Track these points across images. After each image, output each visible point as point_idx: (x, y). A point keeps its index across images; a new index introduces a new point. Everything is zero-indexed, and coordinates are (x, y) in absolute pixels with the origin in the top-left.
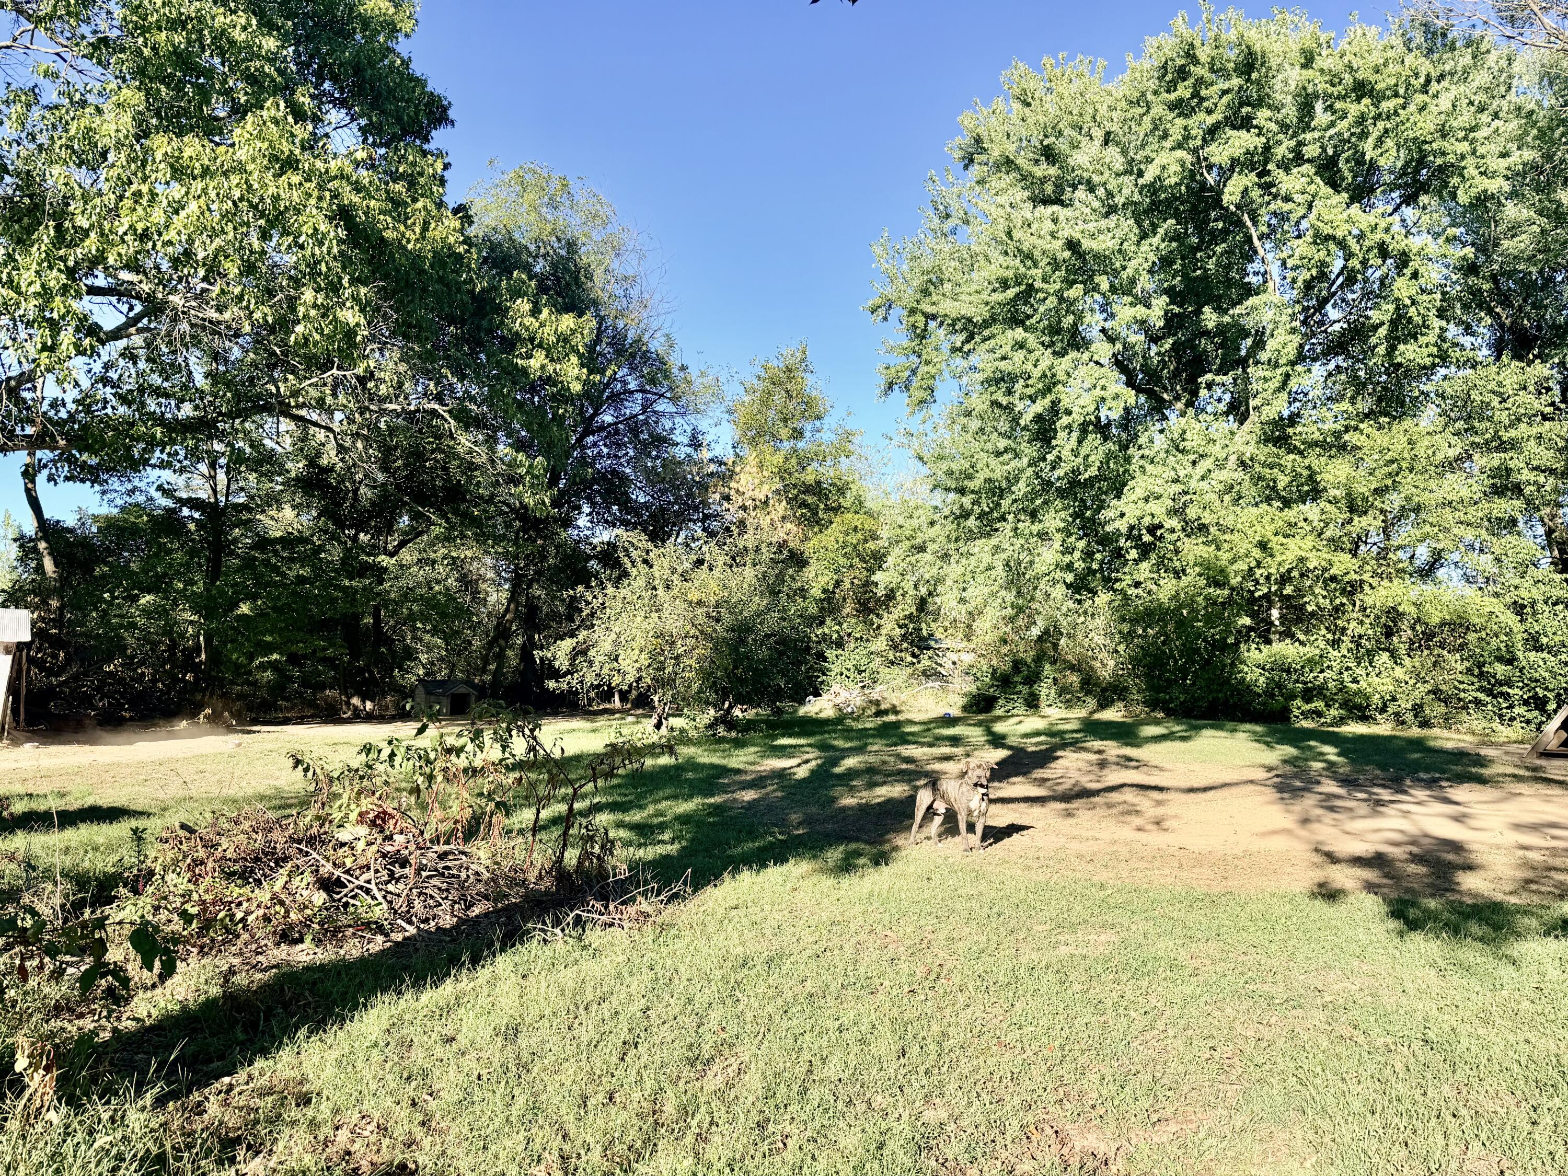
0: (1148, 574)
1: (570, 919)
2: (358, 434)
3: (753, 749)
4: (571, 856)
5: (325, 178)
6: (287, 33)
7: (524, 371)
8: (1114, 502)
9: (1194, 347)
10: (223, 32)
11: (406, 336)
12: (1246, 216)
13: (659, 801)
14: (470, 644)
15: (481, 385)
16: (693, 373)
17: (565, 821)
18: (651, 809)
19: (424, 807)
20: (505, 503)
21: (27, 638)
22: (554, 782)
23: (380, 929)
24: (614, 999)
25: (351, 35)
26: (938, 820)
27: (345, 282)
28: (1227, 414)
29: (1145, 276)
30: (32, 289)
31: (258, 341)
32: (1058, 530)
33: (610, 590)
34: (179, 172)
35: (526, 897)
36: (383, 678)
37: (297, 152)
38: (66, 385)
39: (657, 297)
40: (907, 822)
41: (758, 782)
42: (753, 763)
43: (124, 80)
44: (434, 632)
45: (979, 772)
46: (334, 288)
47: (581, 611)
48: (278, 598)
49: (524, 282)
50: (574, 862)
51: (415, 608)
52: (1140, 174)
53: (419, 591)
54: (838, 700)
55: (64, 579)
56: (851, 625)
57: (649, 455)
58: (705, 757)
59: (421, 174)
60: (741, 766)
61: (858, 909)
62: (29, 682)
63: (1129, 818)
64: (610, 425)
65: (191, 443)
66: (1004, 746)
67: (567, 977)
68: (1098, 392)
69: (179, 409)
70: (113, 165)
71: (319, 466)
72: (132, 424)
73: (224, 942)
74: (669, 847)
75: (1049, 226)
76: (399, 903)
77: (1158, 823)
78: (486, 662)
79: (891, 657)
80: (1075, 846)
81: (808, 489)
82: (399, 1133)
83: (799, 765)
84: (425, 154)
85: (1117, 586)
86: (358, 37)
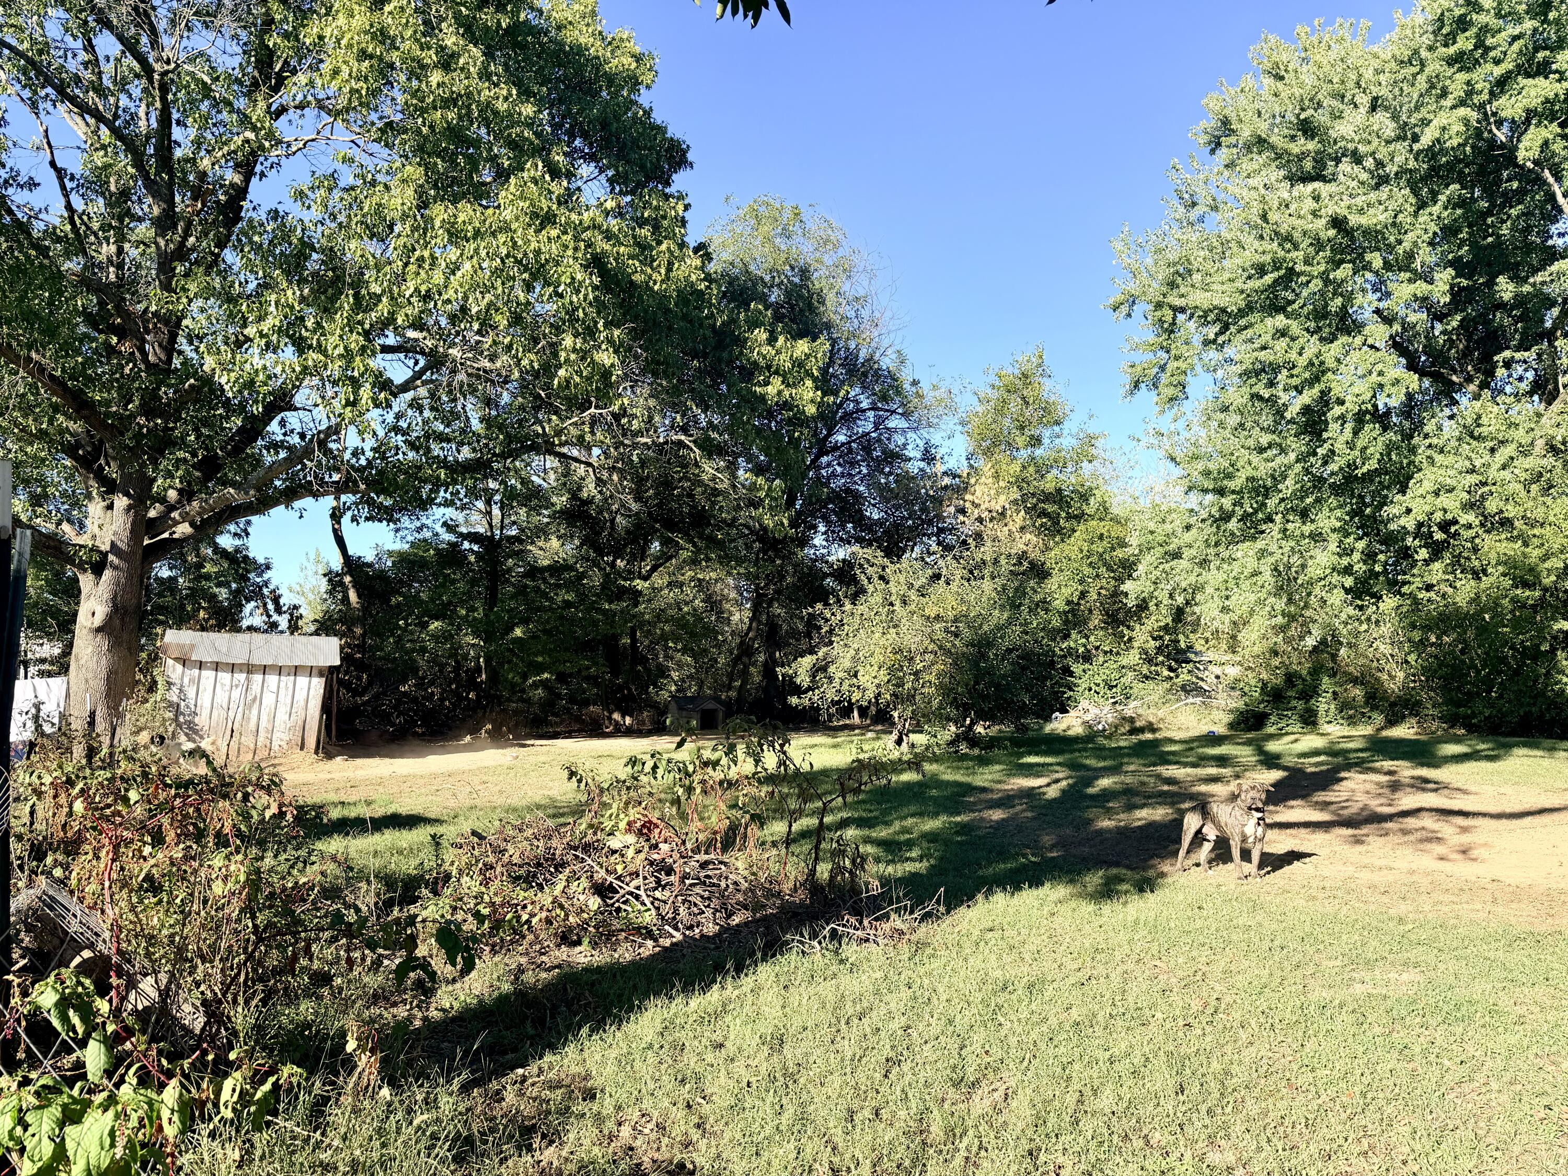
0: (1441, 575)
1: (826, 932)
2: (614, 467)
3: (998, 767)
4: (824, 870)
5: (579, 229)
6: (541, 99)
7: (762, 398)
8: (1399, 497)
9: (1489, 322)
10: (489, 103)
11: (655, 374)
12: (1547, 172)
13: (905, 818)
14: (716, 661)
15: (723, 414)
16: (925, 386)
17: (817, 834)
18: (897, 826)
19: (683, 816)
20: (746, 526)
21: (338, 663)
22: (805, 797)
23: (650, 935)
24: (874, 1014)
25: (597, 93)
26: (1207, 846)
27: (600, 325)
28: (1531, 393)
29: (1425, 249)
30: (337, 352)
31: (524, 386)
32: (1334, 530)
33: (848, 607)
34: (455, 235)
35: (782, 908)
36: (640, 694)
37: (555, 207)
38: (366, 436)
39: (888, 314)
40: (1172, 847)
41: (1006, 801)
42: (999, 782)
43: (407, 157)
44: (684, 651)
45: (1253, 794)
46: (590, 332)
47: (820, 628)
48: (548, 621)
49: (760, 312)
50: (826, 875)
51: (667, 628)
52: (1416, 138)
53: (670, 612)
54: (1088, 717)
55: (365, 609)
56: (1098, 638)
57: (882, 472)
58: (949, 776)
59: (664, 217)
60: (986, 784)
61: (1123, 937)
62: (339, 702)
63: (1428, 846)
64: (843, 444)
65: (470, 482)
66: (1278, 767)
67: (827, 990)
68: (1374, 378)
69: (459, 452)
70: (399, 235)
71: (580, 499)
72: (420, 468)
73: (512, 942)
74: (918, 865)
75: (1310, 204)
76: (666, 909)
77: (1464, 852)
78: (731, 680)
79: (1145, 671)
80: (1365, 875)
81: (1047, 497)
82: (677, 1132)
83: (1048, 785)
84: (667, 197)
85: (1405, 589)
86: (604, 94)
